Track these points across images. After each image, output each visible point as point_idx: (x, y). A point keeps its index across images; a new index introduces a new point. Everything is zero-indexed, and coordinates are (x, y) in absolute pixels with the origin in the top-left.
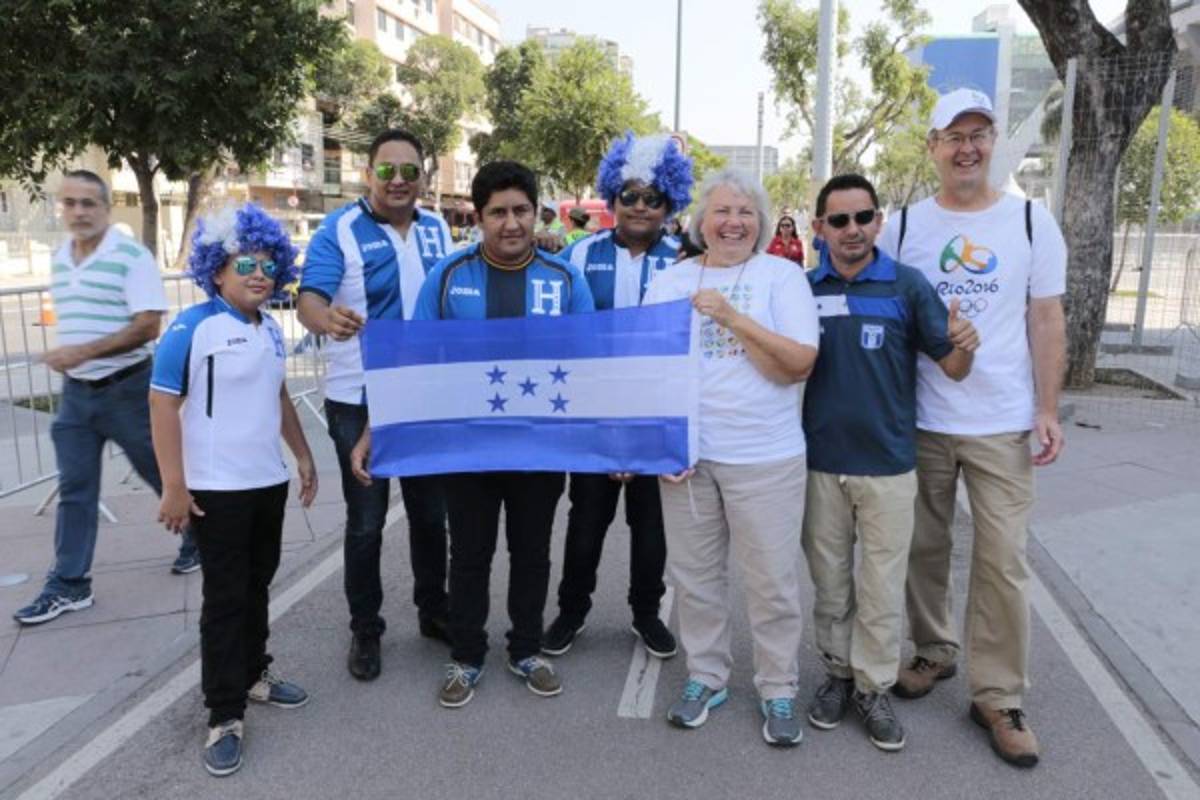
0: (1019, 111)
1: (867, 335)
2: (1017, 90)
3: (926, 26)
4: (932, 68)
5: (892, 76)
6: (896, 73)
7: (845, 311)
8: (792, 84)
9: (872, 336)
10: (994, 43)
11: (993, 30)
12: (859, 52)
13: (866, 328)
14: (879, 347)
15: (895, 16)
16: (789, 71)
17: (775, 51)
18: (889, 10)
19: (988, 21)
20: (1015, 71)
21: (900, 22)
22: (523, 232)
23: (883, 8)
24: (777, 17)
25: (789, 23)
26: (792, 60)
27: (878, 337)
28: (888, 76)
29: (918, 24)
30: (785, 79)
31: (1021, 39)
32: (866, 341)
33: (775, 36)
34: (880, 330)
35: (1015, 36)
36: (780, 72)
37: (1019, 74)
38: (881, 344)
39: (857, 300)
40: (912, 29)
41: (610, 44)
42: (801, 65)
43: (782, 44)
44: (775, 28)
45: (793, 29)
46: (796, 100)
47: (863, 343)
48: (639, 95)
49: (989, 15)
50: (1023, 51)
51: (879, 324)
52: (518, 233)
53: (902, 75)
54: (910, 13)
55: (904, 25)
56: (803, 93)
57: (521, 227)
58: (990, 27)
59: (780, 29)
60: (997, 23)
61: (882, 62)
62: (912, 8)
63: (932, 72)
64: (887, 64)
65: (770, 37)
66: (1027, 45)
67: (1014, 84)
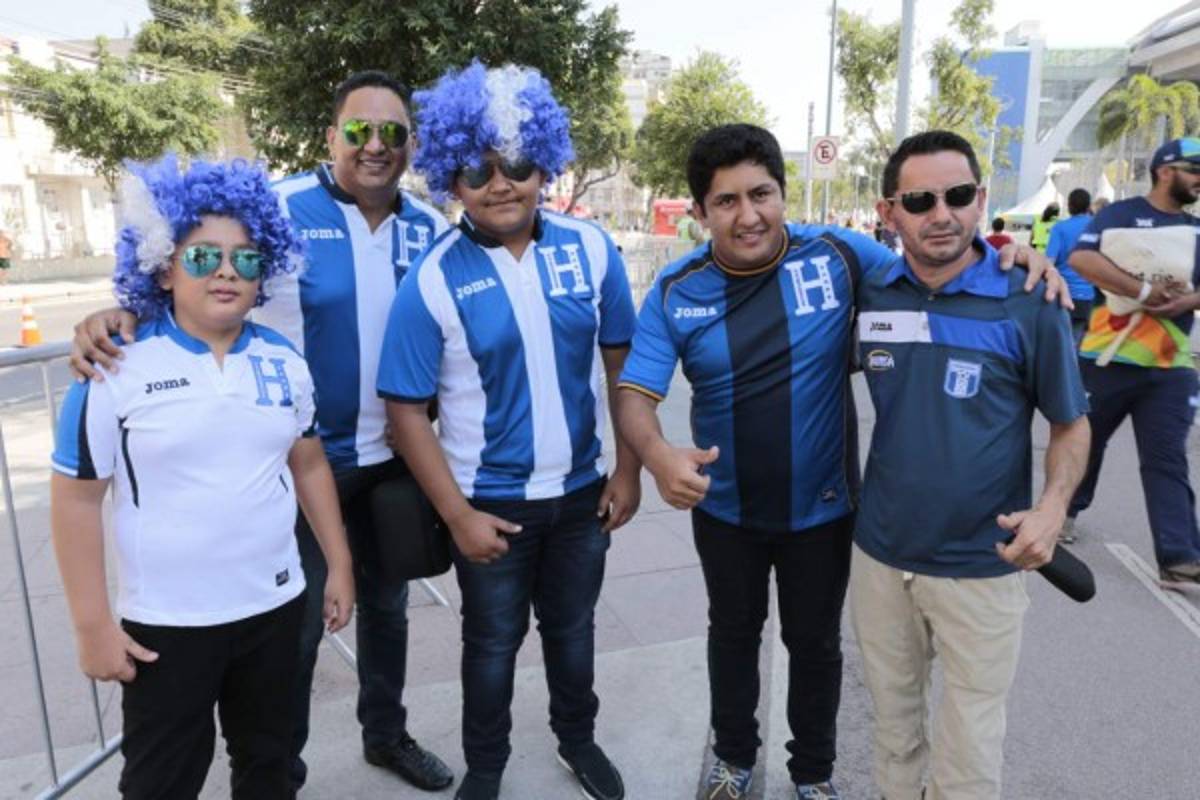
0: (1047, 119)
1: (954, 376)
2: (1046, 100)
3: (992, 40)
4: (995, 78)
5: (958, 86)
6: (963, 85)
7: (925, 337)
8: (862, 94)
9: (962, 378)
10: (1026, 56)
11: (1025, 44)
12: (927, 65)
13: (954, 366)
14: (971, 395)
15: (963, 31)
16: (858, 82)
17: (847, 64)
18: (957, 26)
19: (1020, 36)
20: (1044, 81)
21: (967, 36)
22: (766, 224)
23: (951, 24)
24: (851, 33)
25: (862, 38)
26: (863, 71)
27: (972, 379)
28: (955, 87)
29: (983, 38)
30: (856, 90)
31: (1052, 51)
32: (952, 387)
33: (847, 50)
34: (976, 370)
35: (1045, 49)
36: (852, 82)
37: (1048, 85)
38: (976, 391)
39: (944, 322)
40: (978, 43)
41: (664, 58)
42: (870, 78)
43: (854, 57)
44: (848, 43)
45: (865, 43)
46: (866, 109)
47: (947, 389)
48: (760, 103)
49: (1021, 29)
50: (1053, 63)
51: (976, 362)
52: (760, 228)
53: (968, 85)
54: (977, 29)
55: (971, 40)
56: (873, 103)
57: (763, 219)
58: (1024, 41)
59: (852, 43)
60: (1027, 38)
61: (949, 74)
62: (979, 23)
63: (995, 82)
64: (954, 75)
65: (842, 51)
66: (1057, 57)
67: (1044, 94)
